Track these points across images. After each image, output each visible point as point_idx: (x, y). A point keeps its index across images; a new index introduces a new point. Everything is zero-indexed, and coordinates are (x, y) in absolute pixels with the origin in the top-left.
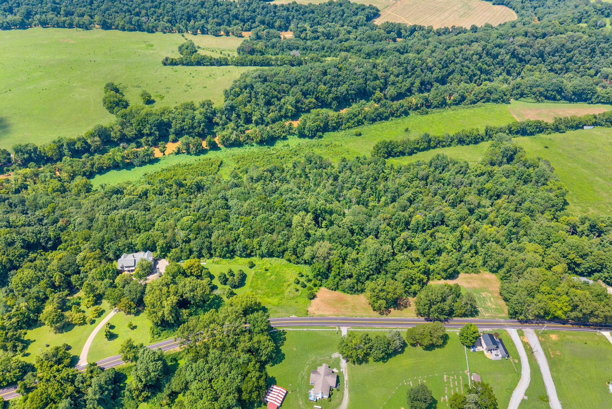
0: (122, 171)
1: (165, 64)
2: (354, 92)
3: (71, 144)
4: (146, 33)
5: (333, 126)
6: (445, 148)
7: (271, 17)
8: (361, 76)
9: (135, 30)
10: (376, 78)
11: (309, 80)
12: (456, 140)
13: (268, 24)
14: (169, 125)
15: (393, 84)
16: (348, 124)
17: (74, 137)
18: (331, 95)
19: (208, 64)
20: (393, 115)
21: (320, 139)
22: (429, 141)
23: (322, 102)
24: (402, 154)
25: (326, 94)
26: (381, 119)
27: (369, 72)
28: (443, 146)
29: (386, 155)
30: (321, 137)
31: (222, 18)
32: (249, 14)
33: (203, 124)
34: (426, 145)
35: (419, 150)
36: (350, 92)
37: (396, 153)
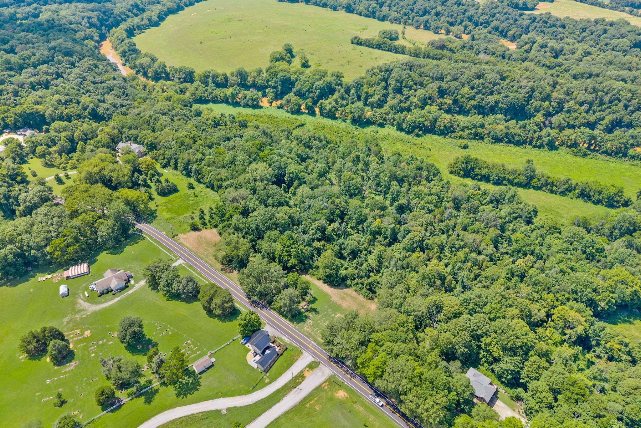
0: (229, 106)
1: (352, 43)
2: (505, 106)
3: (215, 76)
4: (376, 20)
5: (440, 130)
6: (554, 195)
7: (507, 25)
8: (524, 90)
9: (369, 17)
10: (547, 98)
11: (456, 79)
12: (577, 191)
13: (501, 32)
14: (293, 84)
15: (568, 112)
16: (461, 133)
17: (220, 71)
18: (472, 102)
19: (386, 49)
20: (530, 143)
21: (417, 138)
22: (532, 178)
23: (461, 107)
24: (486, 178)
25: (467, 98)
26: (510, 142)
27: (539, 89)
28: (552, 192)
29: (462, 172)
30: (418, 135)
31: (456, 18)
32: (487, 17)
33: (319, 91)
34: (522, 179)
35: (511, 182)
36: (500, 105)
37: (477, 175)
